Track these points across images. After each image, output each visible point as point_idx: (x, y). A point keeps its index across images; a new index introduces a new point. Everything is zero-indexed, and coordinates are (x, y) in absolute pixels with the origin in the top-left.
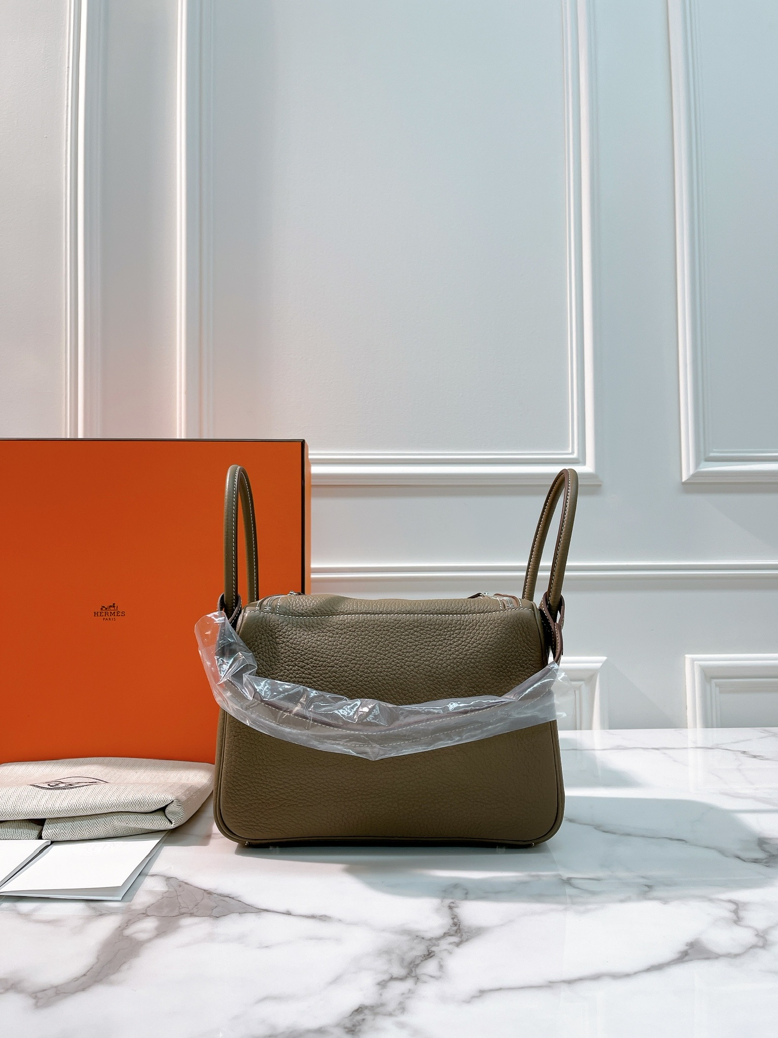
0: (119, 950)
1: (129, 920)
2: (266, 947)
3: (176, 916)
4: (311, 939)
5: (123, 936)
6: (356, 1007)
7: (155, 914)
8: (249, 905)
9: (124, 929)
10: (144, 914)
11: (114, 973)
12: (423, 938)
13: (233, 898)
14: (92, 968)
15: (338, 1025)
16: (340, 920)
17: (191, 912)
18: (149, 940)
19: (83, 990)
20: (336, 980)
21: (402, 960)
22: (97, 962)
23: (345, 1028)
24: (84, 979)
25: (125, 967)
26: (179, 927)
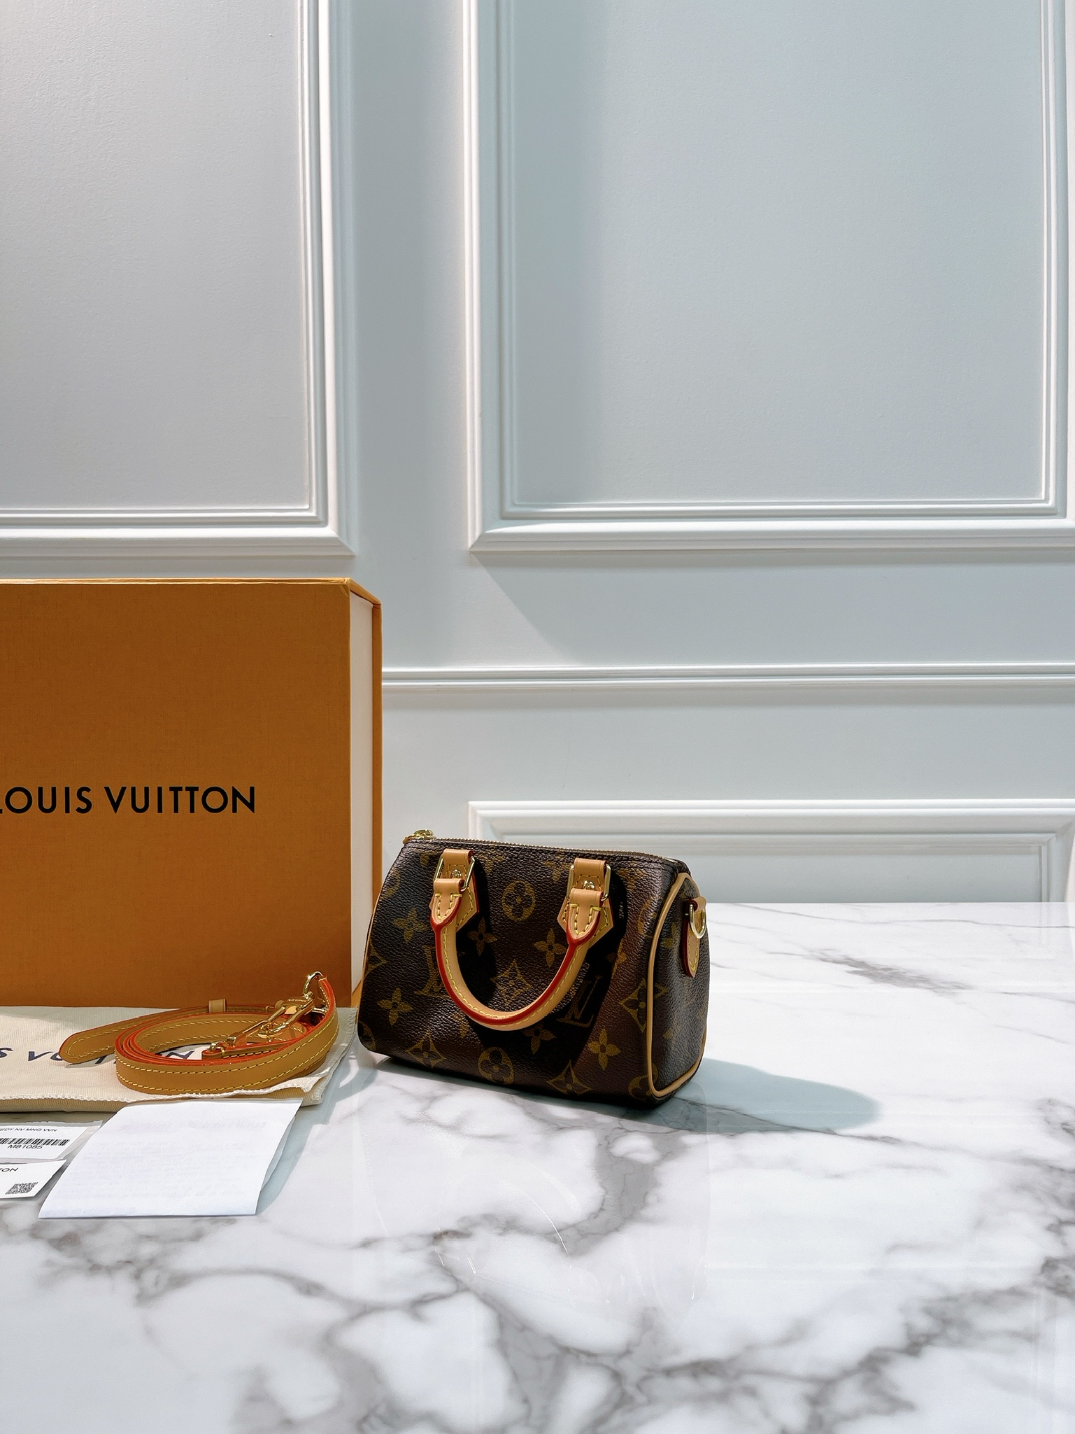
0: (625, 1175)
1: (606, 1137)
2: (837, 1176)
3: (669, 1133)
4: (894, 1166)
5: (615, 1157)
6: (1041, 1262)
7: (638, 1129)
8: (765, 1121)
9: (607, 1148)
10: (619, 1128)
11: (642, 1208)
12: (1062, 1170)
13: (733, 1110)
14: (604, 1200)
15: (1036, 1284)
16: (916, 1144)
17: (688, 1127)
18: (658, 1163)
19: (617, 1229)
20: (980, 1224)
21: (1057, 1200)
22: (607, 1193)
23: (1049, 1288)
24: (604, 1217)
25: (651, 1199)
26: (684, 1148)
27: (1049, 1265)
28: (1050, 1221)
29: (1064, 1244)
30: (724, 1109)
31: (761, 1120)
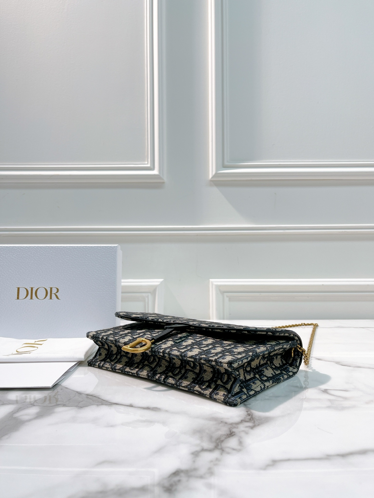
0: (6, 426)
1: (20, 408)
5: (13, 417)
7: (39, 405)
10: (32, 404)
17: (65, 404)
26: (53, 413)
27: (176, 473)
28: (198, 449)
29: (194, 462)
30: (91, 396)
31: (103, 400)
